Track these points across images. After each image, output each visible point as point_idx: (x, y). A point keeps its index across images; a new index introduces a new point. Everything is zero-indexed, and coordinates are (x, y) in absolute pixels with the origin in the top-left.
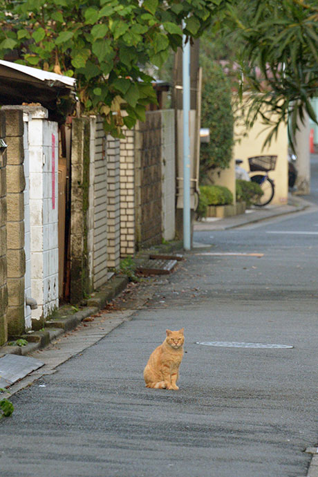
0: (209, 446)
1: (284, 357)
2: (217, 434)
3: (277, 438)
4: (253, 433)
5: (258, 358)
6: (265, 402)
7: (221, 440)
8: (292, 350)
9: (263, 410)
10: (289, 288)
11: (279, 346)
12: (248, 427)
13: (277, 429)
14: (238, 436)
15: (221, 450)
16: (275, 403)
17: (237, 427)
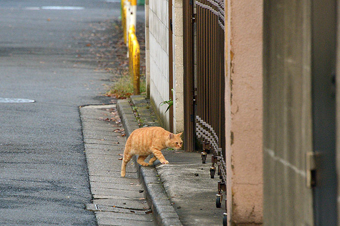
0: (7, 208)
1: (30, 111)
2: (8, 193)
3: (58, 195)
4: (37, 190)
5: (10, 111)
6: (32, 156)
7: (15, 199)
8: (35, 104)
9: (36, 165)
10: (9, 45)
11: (24, 101)
12: (32, 184)
13: (55, 185)
14: (26, 195)
15: (18, 210)
16: (41, 158)
17: (22, 185)
